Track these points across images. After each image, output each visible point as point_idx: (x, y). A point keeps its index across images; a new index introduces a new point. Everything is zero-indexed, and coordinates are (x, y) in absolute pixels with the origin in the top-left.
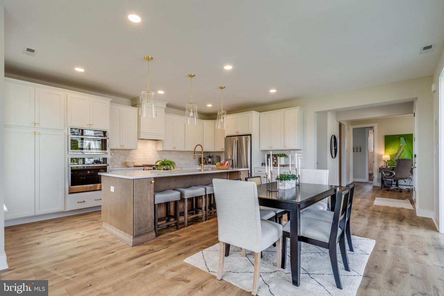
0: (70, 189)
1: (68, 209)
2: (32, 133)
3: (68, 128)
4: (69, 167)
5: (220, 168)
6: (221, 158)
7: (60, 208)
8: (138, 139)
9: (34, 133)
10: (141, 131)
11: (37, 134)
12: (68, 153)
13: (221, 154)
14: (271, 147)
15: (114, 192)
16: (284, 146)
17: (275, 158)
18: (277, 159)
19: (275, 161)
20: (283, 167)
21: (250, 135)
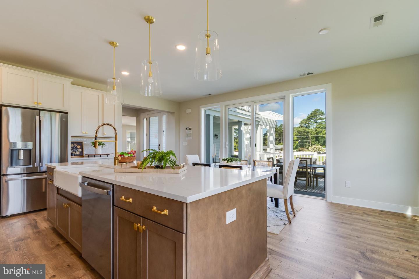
16: (103, 134)
17: (79, 147)
18: (82, 148)
19: (80, 150)
20: (101, 156)
21: (67, 113)
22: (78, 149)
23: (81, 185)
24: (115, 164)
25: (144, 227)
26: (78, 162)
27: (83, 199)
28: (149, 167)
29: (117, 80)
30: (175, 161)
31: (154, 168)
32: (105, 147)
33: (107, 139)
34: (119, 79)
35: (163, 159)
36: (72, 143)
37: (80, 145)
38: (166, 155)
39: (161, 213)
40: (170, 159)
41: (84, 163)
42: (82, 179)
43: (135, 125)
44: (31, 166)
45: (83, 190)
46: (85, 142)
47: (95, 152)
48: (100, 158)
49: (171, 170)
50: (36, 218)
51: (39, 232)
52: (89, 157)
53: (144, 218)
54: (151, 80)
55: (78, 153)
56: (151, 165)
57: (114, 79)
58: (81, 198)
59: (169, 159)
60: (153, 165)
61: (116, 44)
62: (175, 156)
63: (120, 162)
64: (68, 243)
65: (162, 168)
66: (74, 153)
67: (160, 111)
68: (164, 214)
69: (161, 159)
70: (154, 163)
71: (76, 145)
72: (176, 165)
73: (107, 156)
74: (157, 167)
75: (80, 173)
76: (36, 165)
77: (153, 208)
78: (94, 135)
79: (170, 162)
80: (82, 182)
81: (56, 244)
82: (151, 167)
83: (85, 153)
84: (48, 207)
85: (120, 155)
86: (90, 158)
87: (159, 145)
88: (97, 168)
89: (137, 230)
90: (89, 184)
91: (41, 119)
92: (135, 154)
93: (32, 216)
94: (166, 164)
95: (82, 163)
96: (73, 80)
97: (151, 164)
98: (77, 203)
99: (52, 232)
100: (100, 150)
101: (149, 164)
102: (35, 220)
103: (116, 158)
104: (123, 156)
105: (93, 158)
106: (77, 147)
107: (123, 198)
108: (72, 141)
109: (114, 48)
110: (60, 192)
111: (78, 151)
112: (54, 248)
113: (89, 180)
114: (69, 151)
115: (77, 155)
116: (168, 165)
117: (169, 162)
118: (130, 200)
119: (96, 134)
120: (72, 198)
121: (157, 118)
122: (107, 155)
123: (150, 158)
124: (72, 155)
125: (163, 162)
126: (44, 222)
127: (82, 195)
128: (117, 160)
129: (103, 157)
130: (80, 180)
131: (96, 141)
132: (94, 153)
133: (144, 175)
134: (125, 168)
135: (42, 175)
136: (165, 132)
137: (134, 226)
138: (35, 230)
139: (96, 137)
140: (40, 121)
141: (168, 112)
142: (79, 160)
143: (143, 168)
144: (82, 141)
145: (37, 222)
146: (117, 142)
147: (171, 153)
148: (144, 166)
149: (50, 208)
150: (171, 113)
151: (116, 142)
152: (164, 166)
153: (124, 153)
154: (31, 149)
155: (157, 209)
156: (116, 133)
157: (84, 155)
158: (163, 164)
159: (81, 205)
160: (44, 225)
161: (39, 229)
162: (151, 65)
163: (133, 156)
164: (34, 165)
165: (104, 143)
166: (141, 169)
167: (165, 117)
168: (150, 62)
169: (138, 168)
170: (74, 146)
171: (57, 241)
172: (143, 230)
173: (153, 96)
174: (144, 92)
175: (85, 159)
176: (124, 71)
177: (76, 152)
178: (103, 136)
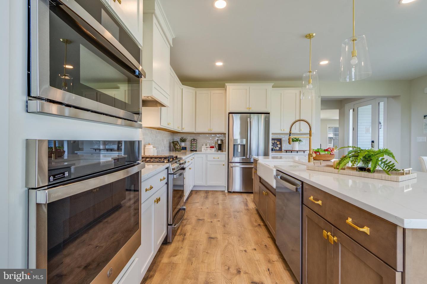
14: (284, 130)
16: (300, 130)
17: (278, 143)
18: (281, 144)
19: (279, 146)
20: (297, 153)
21: (269, 113)
22: (278, 145)
23: (276, 178)
24: (309, 161)
25: (335, 238)
26: (277, 157)
27: (277, 190)
28: (349, 168)
29: (314, 72)
30: (394, 164)
31: (357, 170)
32: (302, 143)
33: (304, 135)
34: (315, 71)
35: (371, 160)
36: (273, 139)
37: (279, 141)
38: (378, 154)
39: (359, 229)
40: (383, 161)
41: (282, 157)
42: (277, 173)
43: (338, 118)
44: (245, 157)
45: (277, 182)
46: (284, 139)
47: (293, 148)
49: (384, 175)
50: (247, 198)
51: (248, 210)
52: (286, 152)
53: (336, 228)
54: (355, 61)
55: (277, 148)
56: (353, 166)
57: (310, 72)
58: (275, 189)
59: (381, 160)
60: (355, 166)
61: (313, 35)
62: (393, 157)
63: (315, 159)
64: (266, 226)
65: (369, 170)
66: (274, 148)
67: (374, 98)
68: (364, 232)
69: (367, 159)
70: (356, 164)
71: (276, 141)
72: (395, 170)
73: (304, 152)
74: (361, 169)
75: (275, 167)
76: (248, 157)
77: (348, 219)
78: (288, 132)
79: (382, 165)
80: (277, 175)
81: (258, 223)
82: (352, 168)
83: (284, 148)
84: (254, 191)
85: (315, 152)
86: (287, 154)
87: (373, 142)
88: (292, 164)
89: (326, 238)
90: (281, 178)
91: (251, 121)
92: (333, 152)
93: (245, 196)
94: (375, 167)
95: (281, 158)
96: (274, 84)
97: (352, 164)
98: (273, 193)
99: (256, 212)
100: (297, 146)
101: (350, 164)
102: (246, 199)
103: (310, 155)
104: (318, 153)
105: (290, 154)
106: (276, 143)
107: (312, 198)
108: (273, 138)
109: (311, 39)
110: (261, 181)
111: (277, 147)
112: (256, 226)
113: (281, 174)
114: (271, 147)
115: (277, 150)
116: (378, 168)
117: (381, 163)
118: (320, 202)
119: (291, 130)
120: (270, 188)
121: (370, 107)
123: (350, 158)
124: (272, 150)
125: (371, 163)
126: (252, 202)
127: (277, 187)
128: (311, 156)
129: (299, 153)
130: (275, 173)
131: (290, 137)
132: (291, 149)
133: (341, 177)
134: (318, 166)
135: (252, 165)
136: (382, 124)
137: (324, 233)
138: (246, 207)
139: (290, 133)
140: (250, 122)
141: (388, 97)
142: (278, 154)
143: (340, 168)
144: (281, 138)
145: (247, 201)
146: (312, 138)
147: (386, 152)
148: (341, 166)
149: (255, 193)
150: (394, 97)
151: (310, 138)
152: (372, 169)
153: (320, 150)
154: (245, 144)
155: (353, 222)
156: (310, 129)
157: (283, 150)
158: (370, 166)
159: (275, 196)
160: (252, 206)
161: (248, 207)
162: (355, 42)
163: (331, 154)
164: (246, 157)
165: (301, 140)
166: (338, 169)
167: (382, 104)
168: (354, 39)
169: (335, 168)
170: (274, 142)
171: (259, 221)
172: (334, 241)
173: (358, 80)
174: (345, 78)
175: (283, 154)
176: (323, 61)
177: (276, 147)
178: (300, 132)
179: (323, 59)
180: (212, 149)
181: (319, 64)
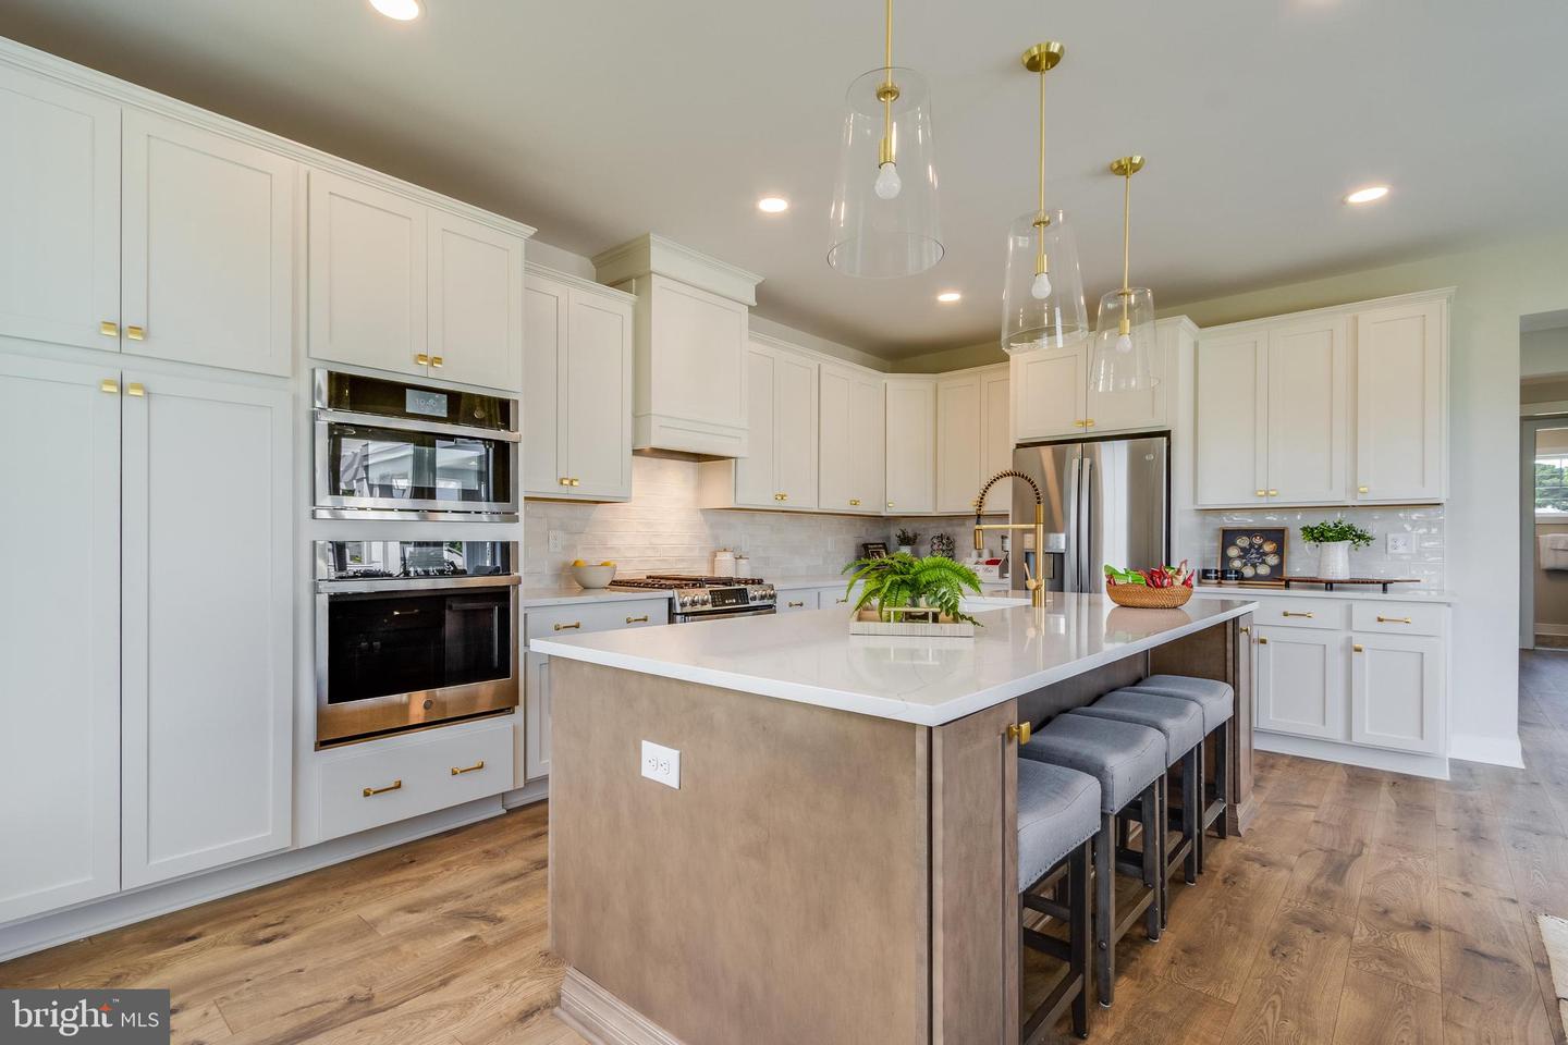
0: (321, 717)
1: (313, 835)
2: (106, 388)
3: (313, 370)
4: (316, 591)
5: (1146, 601)
6: (957, 544)
7: (269, 833)
8: (637, 452)
9: (115, 389)
10: (653, 411)
11: (132, 392)
12: (314, 513)
13: (957, 529)
14: (1267, 493)
15: (675, 785)
16: (1356, 490)
17: (1268, 547)
18: (1280, 552)
19: (1273, 560)
21: (1165, 433)
22: (1266, 554)
37: (1273, 541)
46: (1292, 530)
48: (1381, 596)
52: (1288, 586)
55: (1263, 571)
71: (1258, 540)
73: (1384, 590)
83: (1293, 570)
100: (1342, 561)
106: (1260, 546)
111: (1263, 562)
115: (1259, 578)
122: (1385, 585)
144: (1282, 526)
154: (1064, 551)
157: (1288, 578)
170: (1250, 545)
176: (1363, 189)
177: (1254, 566)
178: (1356, 498)
179: (1359, 182)
180: (991, 567)
181: (1343, 202)
